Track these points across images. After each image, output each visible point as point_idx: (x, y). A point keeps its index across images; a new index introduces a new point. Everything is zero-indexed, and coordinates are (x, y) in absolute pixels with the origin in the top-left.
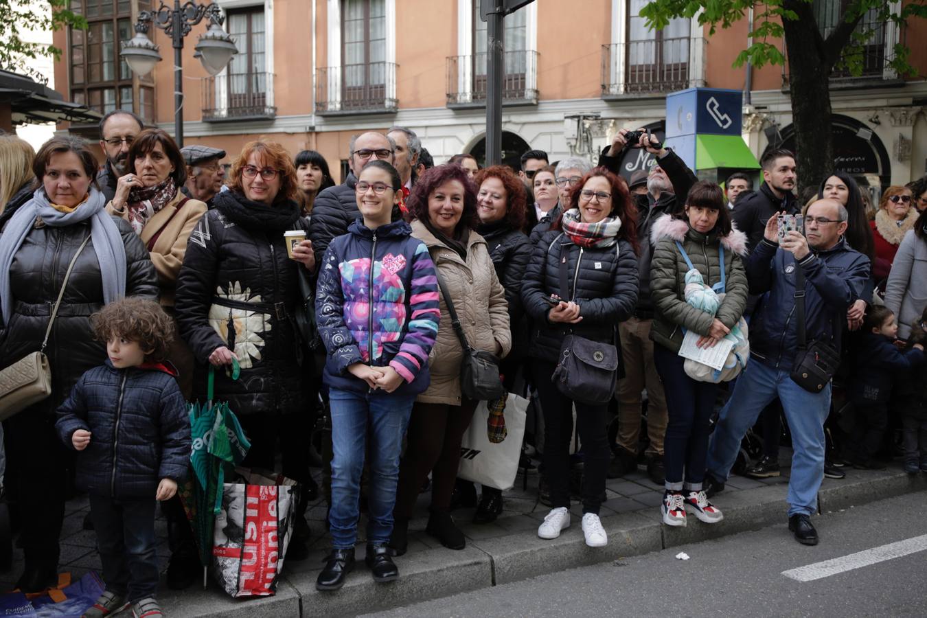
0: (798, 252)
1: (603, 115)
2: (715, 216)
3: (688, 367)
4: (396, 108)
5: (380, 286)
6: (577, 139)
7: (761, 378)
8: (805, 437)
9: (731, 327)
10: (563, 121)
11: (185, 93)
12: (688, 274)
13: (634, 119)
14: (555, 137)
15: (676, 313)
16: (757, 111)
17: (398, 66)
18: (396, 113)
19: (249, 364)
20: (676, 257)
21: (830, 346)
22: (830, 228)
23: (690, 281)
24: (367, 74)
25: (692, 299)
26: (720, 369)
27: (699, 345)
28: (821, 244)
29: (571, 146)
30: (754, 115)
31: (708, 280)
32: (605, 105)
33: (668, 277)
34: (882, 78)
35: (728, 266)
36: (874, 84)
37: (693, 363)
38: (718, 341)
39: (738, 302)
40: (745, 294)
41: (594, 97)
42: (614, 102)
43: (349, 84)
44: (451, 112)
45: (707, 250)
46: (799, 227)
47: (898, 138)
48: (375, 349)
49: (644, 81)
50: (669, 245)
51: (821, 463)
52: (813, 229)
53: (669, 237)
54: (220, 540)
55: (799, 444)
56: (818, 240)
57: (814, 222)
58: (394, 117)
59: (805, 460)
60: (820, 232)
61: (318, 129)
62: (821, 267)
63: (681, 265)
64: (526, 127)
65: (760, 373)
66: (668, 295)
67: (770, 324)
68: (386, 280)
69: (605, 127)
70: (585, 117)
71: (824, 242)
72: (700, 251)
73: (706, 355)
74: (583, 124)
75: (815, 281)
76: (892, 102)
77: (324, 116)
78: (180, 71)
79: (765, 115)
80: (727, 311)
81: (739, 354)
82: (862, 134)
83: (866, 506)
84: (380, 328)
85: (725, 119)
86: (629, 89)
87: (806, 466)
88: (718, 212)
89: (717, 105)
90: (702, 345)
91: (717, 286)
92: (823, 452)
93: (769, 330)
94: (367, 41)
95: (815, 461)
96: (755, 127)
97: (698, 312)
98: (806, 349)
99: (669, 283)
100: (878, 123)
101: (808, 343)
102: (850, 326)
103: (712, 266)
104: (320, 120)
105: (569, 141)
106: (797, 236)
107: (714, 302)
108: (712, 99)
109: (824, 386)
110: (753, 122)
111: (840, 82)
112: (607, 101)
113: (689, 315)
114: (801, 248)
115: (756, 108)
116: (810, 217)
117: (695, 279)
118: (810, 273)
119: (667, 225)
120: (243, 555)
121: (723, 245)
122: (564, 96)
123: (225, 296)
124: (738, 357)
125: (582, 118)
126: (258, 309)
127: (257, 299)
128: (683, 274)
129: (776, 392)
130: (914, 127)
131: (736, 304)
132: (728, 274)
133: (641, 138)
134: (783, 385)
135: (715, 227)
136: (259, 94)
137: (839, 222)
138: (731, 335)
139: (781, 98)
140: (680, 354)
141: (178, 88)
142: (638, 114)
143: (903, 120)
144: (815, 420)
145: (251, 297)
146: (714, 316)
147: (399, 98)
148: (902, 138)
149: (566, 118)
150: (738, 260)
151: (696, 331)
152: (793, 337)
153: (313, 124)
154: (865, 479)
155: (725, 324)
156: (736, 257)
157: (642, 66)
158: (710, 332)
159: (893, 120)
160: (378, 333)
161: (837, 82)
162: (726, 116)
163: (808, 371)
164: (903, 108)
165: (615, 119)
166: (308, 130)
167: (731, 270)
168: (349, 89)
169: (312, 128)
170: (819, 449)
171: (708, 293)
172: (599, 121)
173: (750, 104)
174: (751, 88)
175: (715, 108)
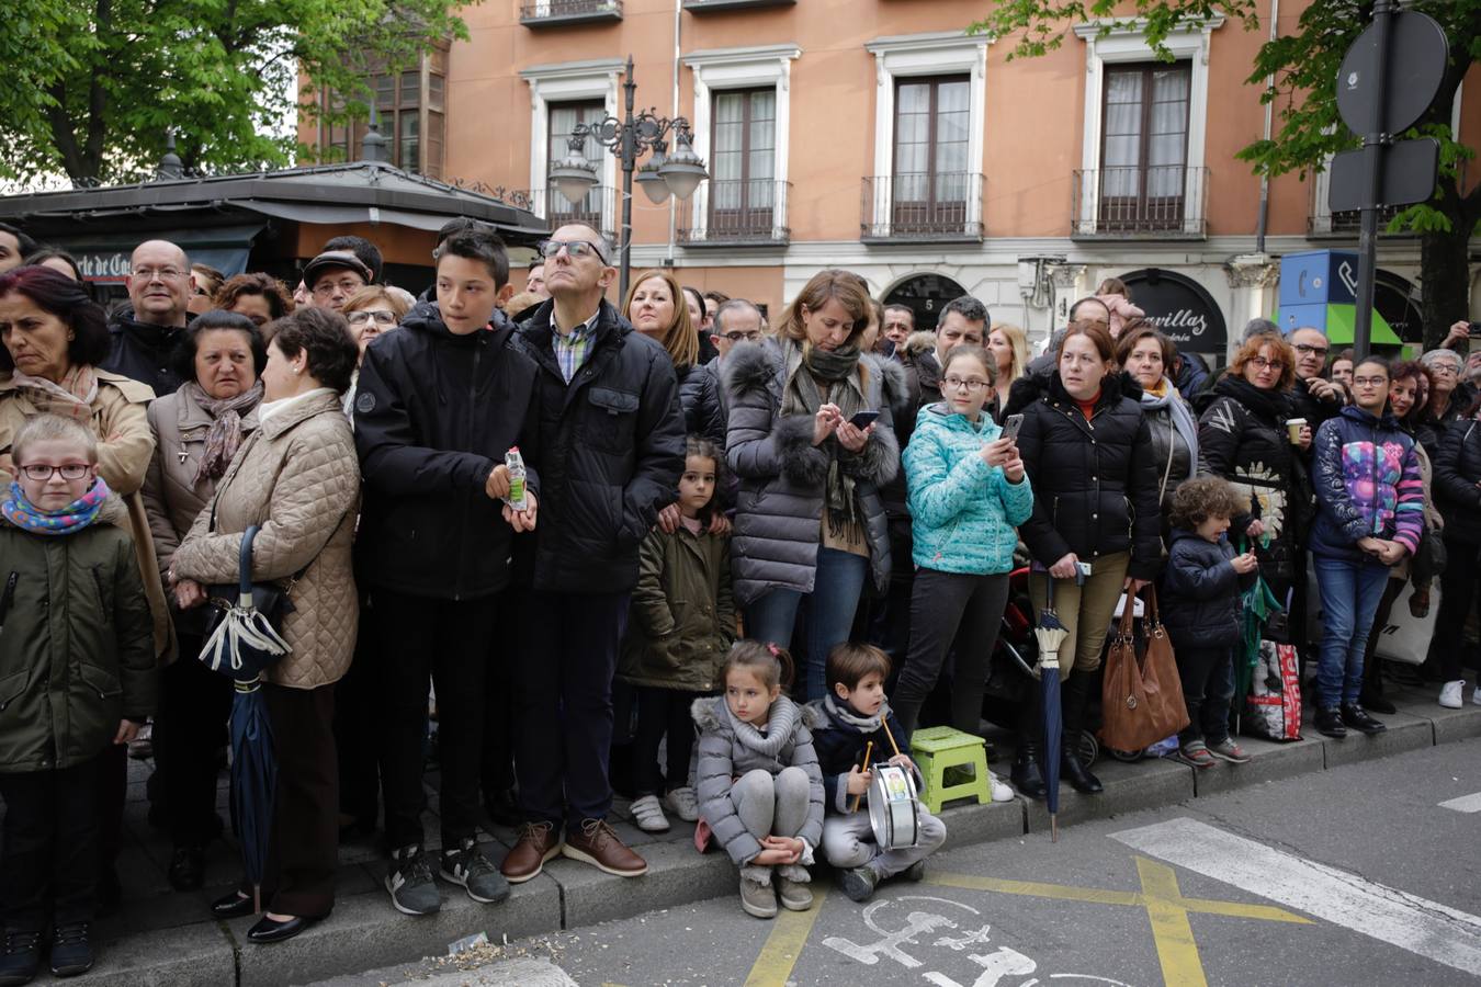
1: (1070, 259)
4: (787, 239)
5: (1385, 469)
6: (1034, 289)
10: (1016, 265)
11: (632, 226)
13: (1110, 266)
14: (1005, 285)
16: (1273, 260)
17: (790, 185)
18: (787, 246)
19: (1274, 536)
24: (745, 195)
29: (1026, 298)
30: (1270, 266)
32: (1072, 246)
41: (1057, 235)
42: (1084, 243)
43: (718, 205)
44: (863, 248)
48: (1378, 523)
49: (1128, 218)
54: (1261, 690)
58: (784, 252)
61: (676, 263)
64: (965, 270)
68: (1390, 464)
69: (1073, 274)
70: (1047, 261)
74: (1044, 270)
77: (685, 247)
78: (630, 199)
84: (1383, 505)
86: (1104, 227)
89: (1350, 270)
94: (746, 152)
96: (1271, 282)
104: (679, 252)
105: (1023, 290)
108: (1345, 264)
112: (1076, 241)
115: (1273, 257)
120: (1284, 704)
122: (1017, 234)
123: (1245, 475)
125: (1041, 262)
126: (1277, 486)
127: (1276, 477)
136: (590, 215)
139: (1301, 245)
141: (626, 219)
142: (1117, 260)
145: (1271, 476)
147: (790, 227)
149: (1021, 260)
153: (670, 257)
157: (1117, 198)
160: (1381, 510)
165: (1087, 265)
166: (663, 264)
168: (718, 212)
169: (669, 263)
172: (1066, 267)
173: (1263, 251)
174: (1265, 232)
175: (1347, 275)
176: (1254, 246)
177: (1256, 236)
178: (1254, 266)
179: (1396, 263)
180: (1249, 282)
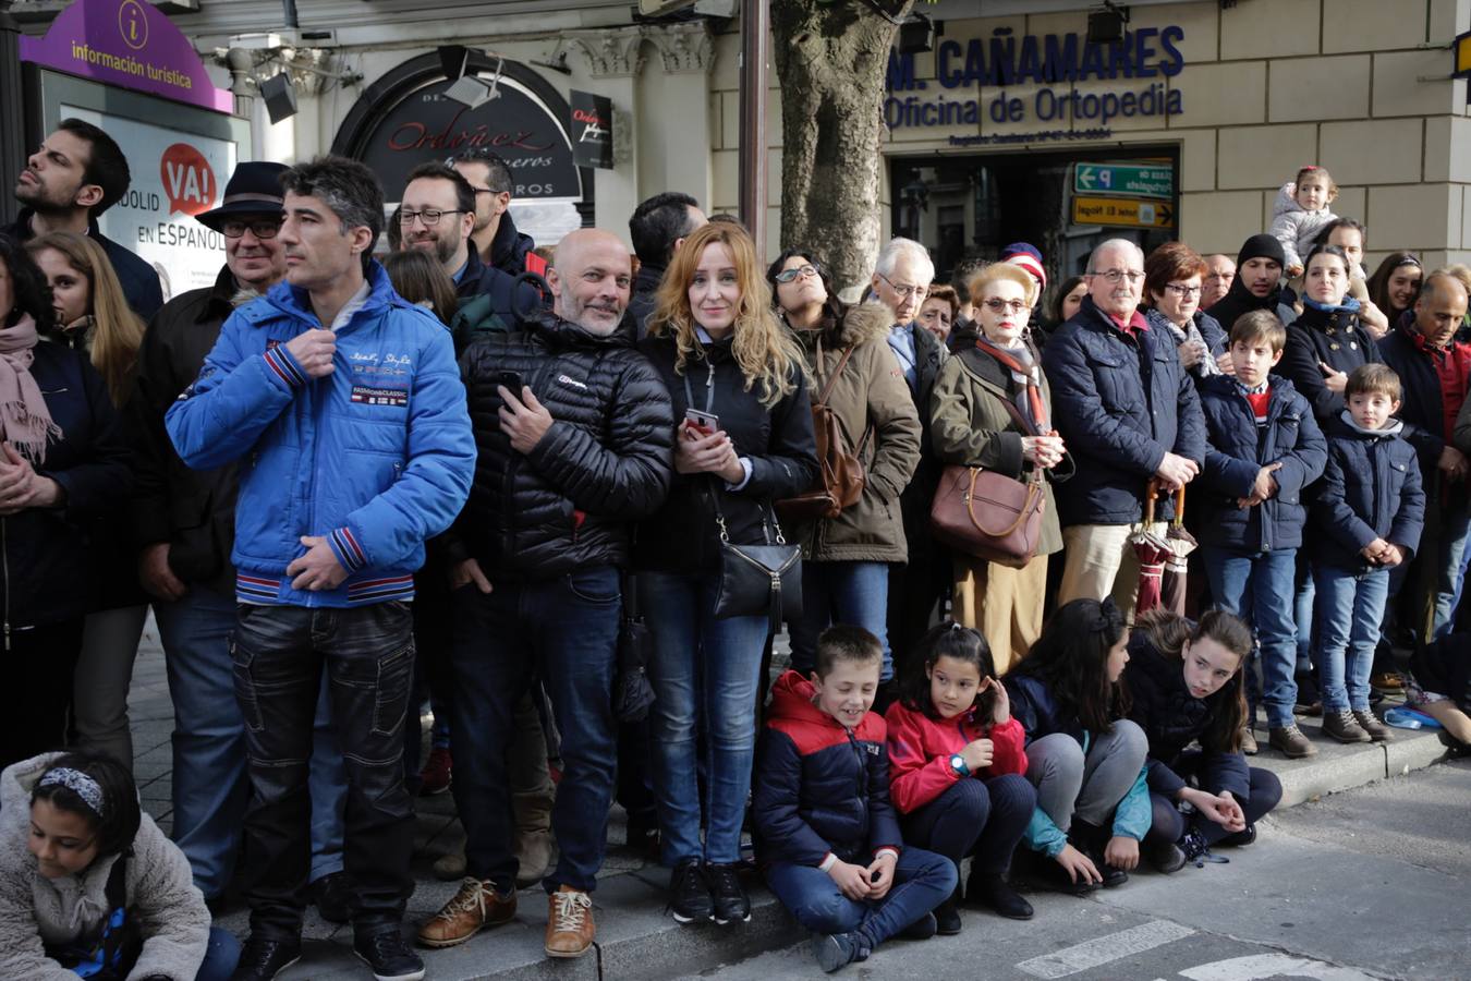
76: (590, 17)
79: (317, 53)
100: (565, 69)
130: (638, 77)
143: (610, 61)
159: (591, 62)
164: (608, 32)
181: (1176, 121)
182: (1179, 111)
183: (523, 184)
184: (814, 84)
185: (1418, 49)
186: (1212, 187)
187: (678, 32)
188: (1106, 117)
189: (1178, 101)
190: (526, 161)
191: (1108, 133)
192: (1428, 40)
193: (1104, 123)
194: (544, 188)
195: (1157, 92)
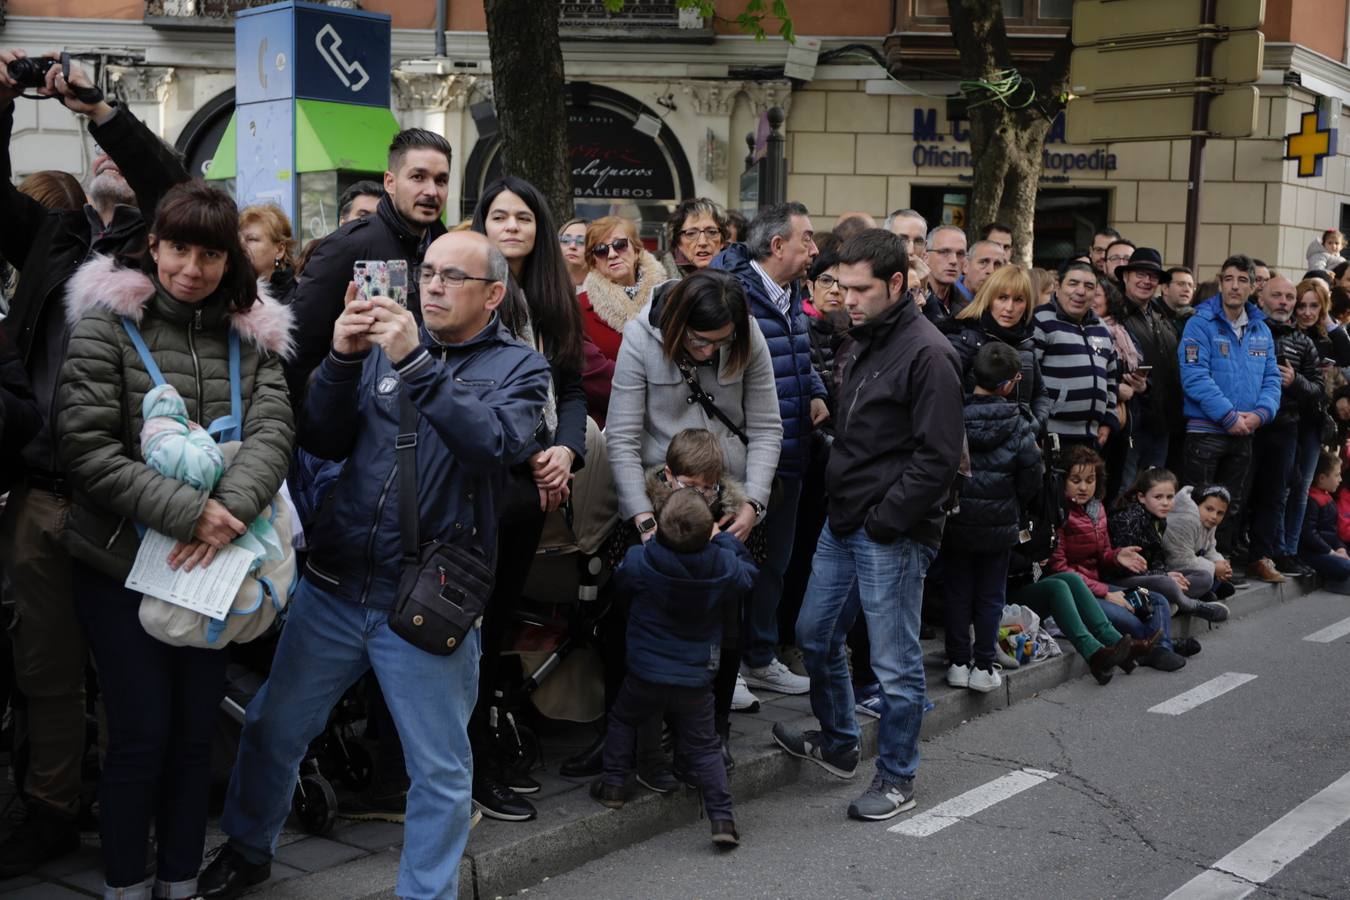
0: (393, 345)
1: (150, 56)
2: (217, 268)
3: (148, 614)
7: (331, 626)
8: (427, 751)
9: (250, 518)
12: (150, 397)
15: (116, 488)
16: (458, 70)
20: (121, 355)
21: (473, 552)
22: (470, 292)
23: (155, 412)
25: (156, 454)
26: (222, 617)
27: (175, 562)
28: (452, 326)
30: (452, 78)
31: (199, 411)
32: (153, 35)
33: (100, 402)
34: (677, 25)
35: (250, 379)
36: (664, 34)
37: (159, 605)
38: (217, 552)
39: (266, 462)
40: (285, 443)
41: (129, 17)
42: (173, 31)
45: (198, 343)
46: (398, 289)
47: (704, 137)
50: (104, 327)
51: (463, 802)
52: (435, 293)
53: (106, 308)
55: (416, 767)
56: (444, 317)
57: (436, 278)
59: (430, 801)
60: (448, 300)
62: (441, 381)
63: (133, 375)
65: (330, 617)
66: (98, 444)
67: (344, 508)
69: (154, 82)
70: (113, 59)
71: (458, 322)
72: (182, 344)
73: (189, 583)
74: (108, 74)
75: (429, 410)
76: (695, 70)
79: (473, 79)
80: (241, 482)
81: (269, 580)
82: (645, 125)
83: (572, 876)
85: (356, 71)
86: (203, 6)
87: (434, 812)
88: (224, 257)
89: (338, 41)
90: (181, 562)
91: (219, 424)
92: (469, 779)
93: (342, 522)
95: (450, 800)
96: (456, 102)
97: (170, 484)
98: (420, 562)
99: (102, 417)
100: (673, 108)
101: (422, 549)
102: (543, 503)
103: (210, 378)
106: (391, 309)
107: (207, 462)
108: (328, 28)
109: (460, 639)
110: (451, 90)
111: (606, 26)
112: (157, 28)
113: (148, 492)
114: (398, 336)
115: (457, 65)
116: (429, 267)
117: (166, 408)
118: (419, 391)
119: (100, 281)
121: (236, 332)
122: (64, 11)
124: (266, 589)
125: (104, 60)
128: (138, 395)
129: (365, 657)
130: (732, 117)
131: (265, 467)
132: (248, 398)
133: (49, 75)
134: (379, 640)
135: (217, 291)
137: (489, 281)
138: (250, 537)
140: (128, 585)
142: (225, 62)
143: (714, 104)
144: (447, 713)
146: (206, 494)
148: (712, 138)
150: (271, 367)
151: (165, 529)
152: (395, 534)
154: (575, 815)
155: (234, 512)
156: (269, 358)
158: (197, 531)
159: (696, 103)
161: (601, 25)
162: (356, 65)
163: (426, 611)
164: (713, 83)
165: (176, 67)
167: (255, 390)
170: (457, 774)
171: (194, 442)
172: (142, 70)
173: (445, 54)
174: (446, 26)
175: (334, 48)
176: (431, 46)
177: (433, 31)
178: (427, 76)
179: (631, 79)
180: (422, 101)
181: (1112, 174)
182: (1114, 168)
183: (628, 187)
184: (1006, 159)
185: (1263, 139)
186: (1133, 219)
187: (771, 88)
188: (1066, 169)
189: (1114, 162)
190: (632, 171)
191: (1067, 180)
192: (1269, 133)
193: (1065, 172)
194: (645, 193)
195: (1101, 154)
